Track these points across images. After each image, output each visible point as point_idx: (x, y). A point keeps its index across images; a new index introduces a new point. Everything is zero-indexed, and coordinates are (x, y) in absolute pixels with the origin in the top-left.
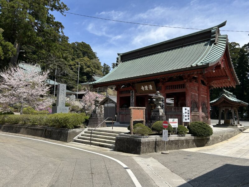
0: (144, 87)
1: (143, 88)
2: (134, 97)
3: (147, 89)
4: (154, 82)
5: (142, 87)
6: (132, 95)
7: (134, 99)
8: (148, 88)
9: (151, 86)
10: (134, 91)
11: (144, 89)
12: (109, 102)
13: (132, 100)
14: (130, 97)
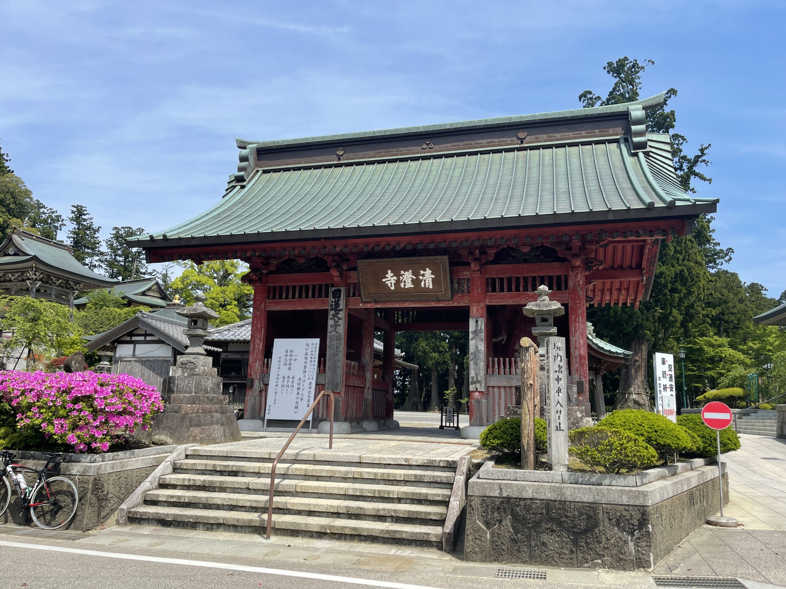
0: (397, 274)
1: (390, 279)
2: (342, 315)
3: (409, 285)
4: (446, 258)
5: (390, 274)
6: (337, 304)
7: (341, 322)
8: (413, 281)
9: (428, 272)
10: (343, 289)
11: (398, 282)
12: (142, 338)
13: (336, 325)
14: (326, 312)
